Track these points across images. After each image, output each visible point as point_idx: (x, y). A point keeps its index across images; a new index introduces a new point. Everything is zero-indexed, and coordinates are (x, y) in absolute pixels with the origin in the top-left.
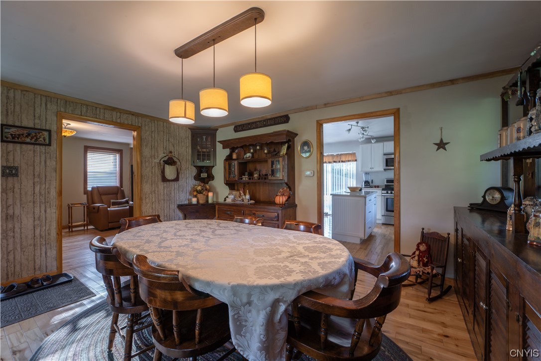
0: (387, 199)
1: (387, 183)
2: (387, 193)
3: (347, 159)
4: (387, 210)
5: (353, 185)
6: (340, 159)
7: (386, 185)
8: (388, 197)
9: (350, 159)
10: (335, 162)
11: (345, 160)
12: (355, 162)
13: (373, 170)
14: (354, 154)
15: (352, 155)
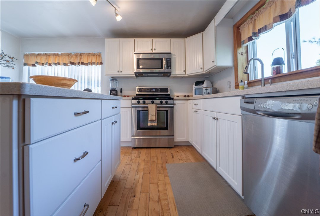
0: (139, 111)
1: (138, 92)
2: (139, 103)
3: (90, 61)
4: (139, 128)
5: (98, 91)
6: (81, 59)
7: (137, 94)
8: (140, 109)
9: (94, 61)
10: (72, 63)
11: (87, 62)
12: (101, 65)
13: (121, 74)
14: (99, 55)
15: (96, 55)
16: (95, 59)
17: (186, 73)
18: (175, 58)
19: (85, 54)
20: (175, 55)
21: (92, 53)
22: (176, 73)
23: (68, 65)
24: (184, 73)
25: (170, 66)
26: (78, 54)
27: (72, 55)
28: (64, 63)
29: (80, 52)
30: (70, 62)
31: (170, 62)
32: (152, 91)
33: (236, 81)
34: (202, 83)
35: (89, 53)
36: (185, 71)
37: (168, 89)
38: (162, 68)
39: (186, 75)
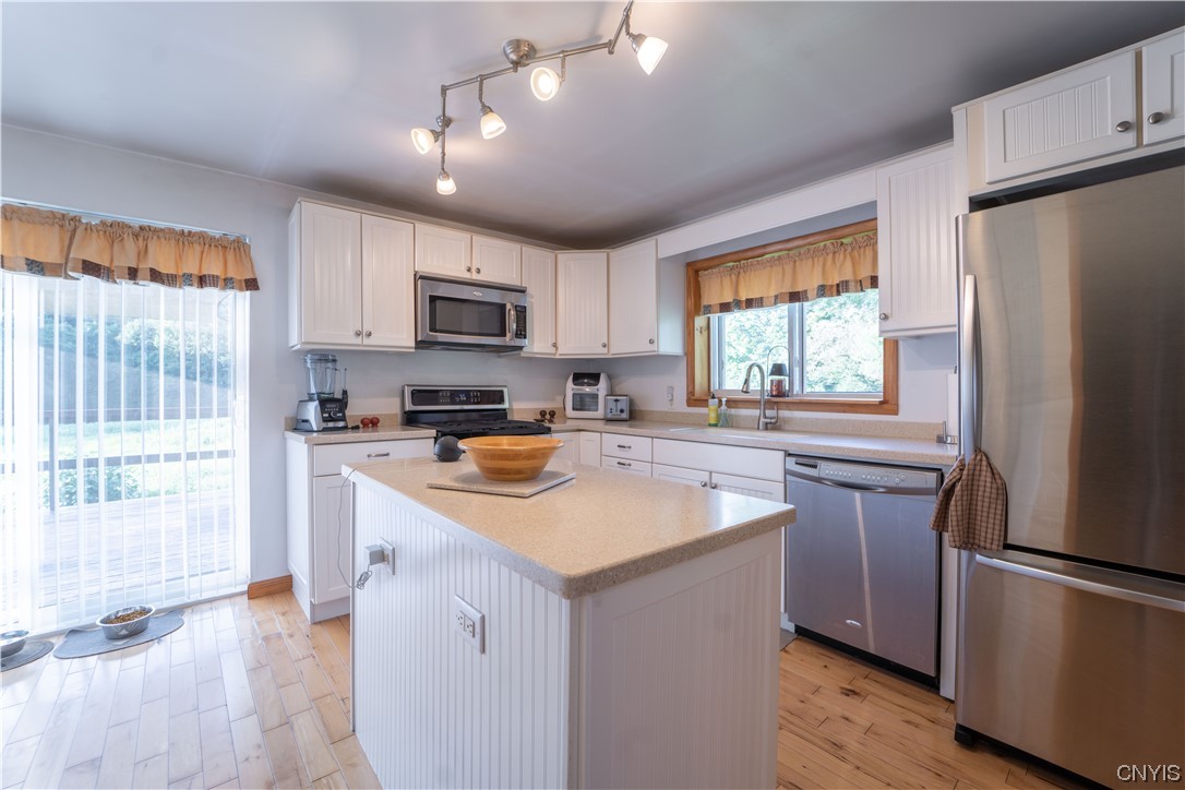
1: (414, 402)
3: (191, 269)
7: (406, 413)
11: (172, 271)
12: (248, 293)
13: (367, 341)
14: (236, 247)
15: (225, 248)
16: (221, 265)
17: (560, 352)
18: (532, 303)
19: (162, 230)
20: (532, 297)
21: (201, 232)
22: (535, 351)
23: (67, 277)
24: (553, 350)
25: (525, 331)
26: (123, 226)
27: (89, 228)
28: (32, 257)
29: (136, 221)
30: (84, 262)
31: (525, 317)
32: (458, 399)
33: (690, 390)
34: (594, 378)
35: (190, 232)
36: (555, 345)
37: (502, 391)
38: (503, 334)
39: (557, 357)
